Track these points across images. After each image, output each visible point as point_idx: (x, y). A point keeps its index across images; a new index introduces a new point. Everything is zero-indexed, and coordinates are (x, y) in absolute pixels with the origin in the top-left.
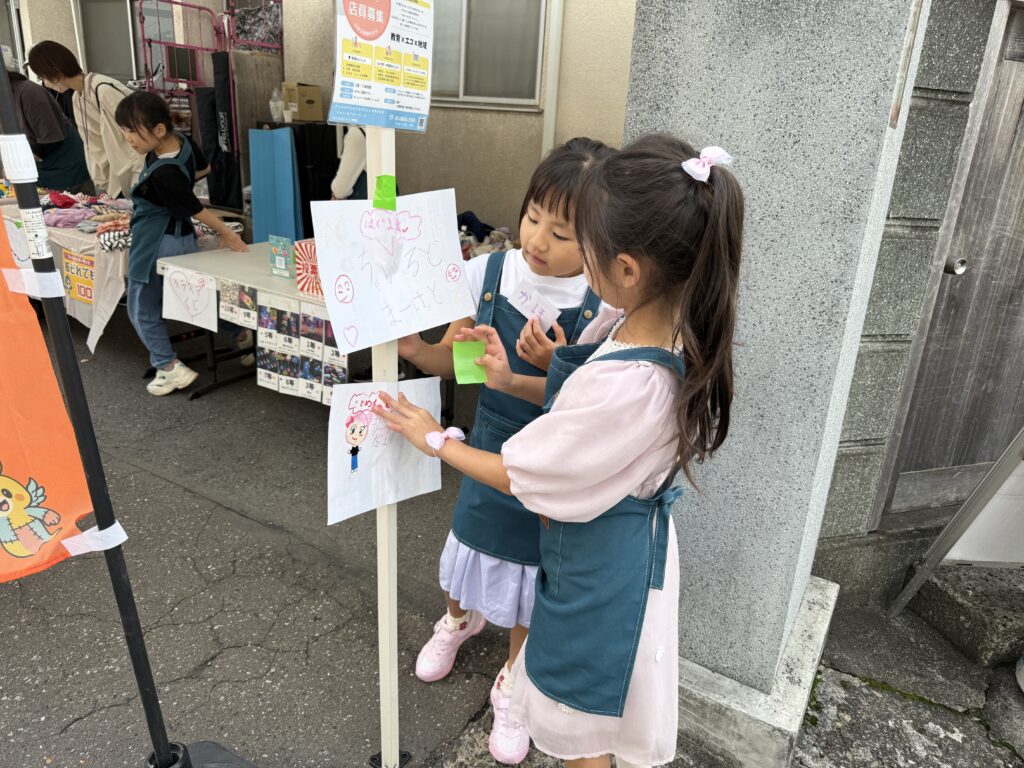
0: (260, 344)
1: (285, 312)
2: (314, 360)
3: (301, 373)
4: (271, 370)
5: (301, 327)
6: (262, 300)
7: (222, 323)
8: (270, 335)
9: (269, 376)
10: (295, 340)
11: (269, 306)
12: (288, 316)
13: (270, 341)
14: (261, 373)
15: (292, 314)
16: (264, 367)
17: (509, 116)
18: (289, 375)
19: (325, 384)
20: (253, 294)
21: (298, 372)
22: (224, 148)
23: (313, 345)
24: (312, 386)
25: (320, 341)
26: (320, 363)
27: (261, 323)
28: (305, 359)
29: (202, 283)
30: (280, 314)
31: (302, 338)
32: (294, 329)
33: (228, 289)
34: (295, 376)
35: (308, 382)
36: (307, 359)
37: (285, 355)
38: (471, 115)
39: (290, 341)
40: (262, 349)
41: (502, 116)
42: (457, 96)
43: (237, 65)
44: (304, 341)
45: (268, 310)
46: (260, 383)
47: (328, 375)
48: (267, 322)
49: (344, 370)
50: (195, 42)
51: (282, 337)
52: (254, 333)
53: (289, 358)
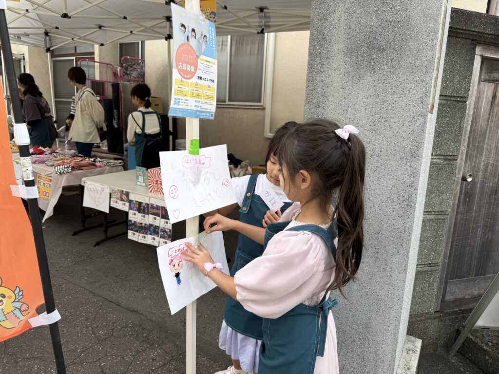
0: (130, 219)
1: (142, 203)
2: (156, 226)
3: (149, 232)
4: (135, 231)
5: (150, 210)
6: (132, 197)
7: (111, 208)
8: (135, 214)
9: (134, 234)
10: (147, 216)
11: (135, 200)
12: (144, 204)
13: (135, 217)
14: (130, 233)
15: (146, 204)
16: (131, 230)
17: (249, 110)
18: (143, 233)
19: (161, 237)
20: (127, 194)
21: (147, 232)
22: (116, 126)
23: (155, 219)
24: (154, 239)
25: (159, 216)
26: (158, 227)
27: (130, 208)
28: (151, 225)
29: (103, 190)
30: (140, 203)
31: (150, 215)
32: (146, 211)
33: (115, 192)
34: (146, 234)
35: (153, 236)
36: (152, 225)
37: (141, 224)
38: (232, 110)
39: (144, 217)
40: (131, 221)
41: (246, 111)
42: (225, 102)
43: (123, 88)
44: (151, 216)
45: (134, 202)
46: (129, 238)
47: (162, 233)
48: (134, 208)
49: (170, 230)
50: (104, 79)
51: (140, 215)
52: (127, 213)
53: (143, 225)
